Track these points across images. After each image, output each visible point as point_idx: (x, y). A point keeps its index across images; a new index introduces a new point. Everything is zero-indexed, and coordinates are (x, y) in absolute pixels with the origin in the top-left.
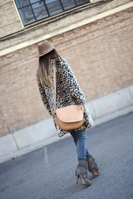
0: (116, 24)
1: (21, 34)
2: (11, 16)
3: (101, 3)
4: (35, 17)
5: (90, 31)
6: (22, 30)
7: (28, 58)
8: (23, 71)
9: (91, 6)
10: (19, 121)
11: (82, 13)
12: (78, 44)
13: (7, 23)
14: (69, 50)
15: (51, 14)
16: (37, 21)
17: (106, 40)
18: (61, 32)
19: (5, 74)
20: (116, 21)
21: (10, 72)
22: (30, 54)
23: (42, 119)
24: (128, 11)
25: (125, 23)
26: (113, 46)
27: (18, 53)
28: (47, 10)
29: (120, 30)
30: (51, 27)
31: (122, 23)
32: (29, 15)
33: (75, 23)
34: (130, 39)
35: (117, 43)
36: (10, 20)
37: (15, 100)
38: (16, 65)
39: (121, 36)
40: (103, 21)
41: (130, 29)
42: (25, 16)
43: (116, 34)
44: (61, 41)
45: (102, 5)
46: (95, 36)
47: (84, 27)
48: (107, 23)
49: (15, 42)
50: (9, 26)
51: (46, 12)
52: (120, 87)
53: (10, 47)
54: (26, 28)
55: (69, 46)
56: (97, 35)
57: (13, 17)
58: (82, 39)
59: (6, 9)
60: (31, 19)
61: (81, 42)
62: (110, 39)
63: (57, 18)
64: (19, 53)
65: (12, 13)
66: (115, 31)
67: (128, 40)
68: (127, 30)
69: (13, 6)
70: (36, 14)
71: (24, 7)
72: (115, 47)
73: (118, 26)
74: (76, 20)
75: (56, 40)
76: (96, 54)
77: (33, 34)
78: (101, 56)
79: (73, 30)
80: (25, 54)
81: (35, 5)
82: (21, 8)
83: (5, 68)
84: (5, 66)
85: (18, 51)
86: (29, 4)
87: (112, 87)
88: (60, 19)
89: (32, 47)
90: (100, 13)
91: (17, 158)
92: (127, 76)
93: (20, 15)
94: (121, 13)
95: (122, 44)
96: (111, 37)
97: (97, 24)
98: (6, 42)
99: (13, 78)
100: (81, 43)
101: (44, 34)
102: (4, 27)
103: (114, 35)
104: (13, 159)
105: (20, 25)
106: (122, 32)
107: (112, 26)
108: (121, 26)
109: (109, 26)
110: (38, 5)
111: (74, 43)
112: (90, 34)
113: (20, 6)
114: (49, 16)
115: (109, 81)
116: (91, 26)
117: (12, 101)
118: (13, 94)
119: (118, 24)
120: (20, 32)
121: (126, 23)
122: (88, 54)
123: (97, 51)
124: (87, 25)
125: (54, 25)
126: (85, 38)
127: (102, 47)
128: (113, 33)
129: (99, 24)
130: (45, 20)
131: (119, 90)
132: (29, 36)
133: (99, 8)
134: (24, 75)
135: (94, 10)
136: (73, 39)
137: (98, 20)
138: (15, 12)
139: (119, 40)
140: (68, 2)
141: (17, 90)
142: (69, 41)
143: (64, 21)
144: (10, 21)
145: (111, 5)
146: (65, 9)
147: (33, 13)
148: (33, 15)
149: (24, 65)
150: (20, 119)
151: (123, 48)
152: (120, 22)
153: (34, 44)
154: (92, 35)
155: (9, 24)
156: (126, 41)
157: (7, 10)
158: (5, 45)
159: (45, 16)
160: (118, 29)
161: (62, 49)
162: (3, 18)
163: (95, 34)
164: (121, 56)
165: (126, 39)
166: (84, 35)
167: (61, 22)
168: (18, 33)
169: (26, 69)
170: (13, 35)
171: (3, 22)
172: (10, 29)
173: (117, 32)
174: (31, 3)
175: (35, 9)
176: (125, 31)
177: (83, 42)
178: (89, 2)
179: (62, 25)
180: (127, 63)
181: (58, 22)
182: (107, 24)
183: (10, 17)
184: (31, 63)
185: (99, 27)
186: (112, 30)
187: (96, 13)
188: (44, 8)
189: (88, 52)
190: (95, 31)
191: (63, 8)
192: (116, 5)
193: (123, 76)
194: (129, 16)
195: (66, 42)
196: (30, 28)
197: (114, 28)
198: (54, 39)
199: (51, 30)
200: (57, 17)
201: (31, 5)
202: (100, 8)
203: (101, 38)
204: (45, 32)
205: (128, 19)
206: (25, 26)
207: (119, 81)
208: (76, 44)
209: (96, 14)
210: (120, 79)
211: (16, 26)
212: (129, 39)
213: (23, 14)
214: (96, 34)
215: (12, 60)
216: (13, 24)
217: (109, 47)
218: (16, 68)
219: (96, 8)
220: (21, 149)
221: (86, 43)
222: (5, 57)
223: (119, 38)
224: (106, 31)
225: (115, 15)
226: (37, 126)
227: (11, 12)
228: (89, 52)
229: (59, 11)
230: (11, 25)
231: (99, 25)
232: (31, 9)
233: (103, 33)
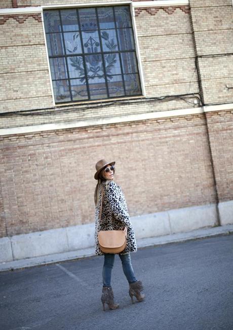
0: (168, 130)
1: (49, 112)
2: (41, 86)
3: (155, 100)
4: (71, 96)
5: (135, 130)
6: (52, 108)
7: (51, 144)
8: (42, 160)
9: (143, 100)
10: (22, 222)
11: (130, 106)
12: (118, 143)
13: (35, 94)
14: (106, 148)
15: (92, 97)
16: (72, 101)
17: (152, 146)
18: (100, 122)
19: (17, 158)
20: (170, 126)
21: (25, 157)
22: (56, 140)
23: (52, 227)
24: (186, 118)
25: (179, 131)
26: (160, 156)
27: (41, 136)
28: (88, 90)
29: (173, 138)
30: (89, 113)
31: (176, 130)
32: (65, 91)
33: (120, 116)
34: (182, 153)
35: (166, 153)
36: (40, 91)
37: (23, 194)
38: (35, 150)
39: (171, 146)
40: (153, 122)
41: (184, 140)
42: (59, 92)
43: (167, 142)
44: (98, 134)
45: (157, 103)
46: (140, 138)
47: (130, 124)
48: (158, 126)
49: (39, 121)
50: (37, 98)
51: (86, 94)
52: (158, 208)
53: (32, 125)
54: (58, 107)
55: (107, 142)
56: (144, 138)
57: (44, 89)
58: (125, 137)
59: (37, 76)
60: (65, 97)
61: (122, 140)
62: (157, 146)
63: (99, 105)
64: (42, 136)
65: (45, 83)
66: (166, 137)
67: (179, 153)
68: (181, 140)
69: (47, 75)
70: (73, 93)
71: (61, 80)
72: (163, 158)
73: (170, 133)
74: (122, 113)
75: (91, 131)
76: (137, 161)
77: (65, 116)
78: (143, 165)
79: (115, 124)
80: (49, 138)
81: (74, 80)
82: (56, 80)
83: (19, 150)
84: (20, 147)
85: (41, 133)
86: (67, 78)
87: (148, 206)
88: (102, 106)
89: (59, 133)
90: (152, 112)
91: (17, 269)
92: (169, 196)
93: (53, 88)
94: (178, 119)
95: (170, 156)
96: (159, 144)
97: (146, 124)
99: (26, 165)
100: (121, 143)
101: (79, 120)
102: (30, 99)
103: (164, 142)
104: (12, 270)
105: (50, 101)
106: (174, 141)
107: (164, 131)
108: (174, 133)
109: (160, 130)
110: (78, 82)
111: (114, 140)
112: (134, 134)
113: (56, 78)
114: (89, 100)
115: (147, 197)
116: (138, 125)
117: (20, 195)
118: (22, 185)
119: (170, 130)
120: (49, 110)
121: (181, 132)
122: (127, 158)
123: (139, 157)
124: (133, 122)
125: (94, 113)
126: (128, 137)
127: (146, 154)
128: (163, 140)
129: (149, 124)
130: (83, 103)
131: (156, 212)
132: (59, 117)
133: (152, 105)
134: (42, 165)
135: (145, 107)
136: (113, 135)
137: (148, 119)
138: (48, 84)
139: (169, 150)
140: (116, 88)
141: (28, 183)
142: (108, 136)
143: (106, 110)
144: (39, 93)
145: (168, 105)
146: (111, 96)
147: (70, 91)
148: (69, 93)
149: (44, 153)
150: (25, 221)
151: (171, 161)
152: (173, 129)
153: (63, 129)
154: (137, 137)
155: (37, 96)
156: (177, 153)
157: (39, 78)
158: (26, 121)
159: (84, 98)
160: (170, 137)
161: (97, 144)
162: (31, 87)
163: (141, 136)
164: (167, 170)
165: (177, 152)
166: (128, 134)
167: (103, 111)
168: (46, 110)
169: (47, 158)
170: (39, 111)
171: (30, 92)
172: (37, 103)
173: (167, 139)
174: (71, 77)
175: (74, 86)
176: (178, 141)
177: (125, 143)
178: (141, 95)
179: (103, 114)
180: (173, 181)
181: (99, 109)
182: (158, 127)
183: (40, 88)
184: (55, 152)
185: (148, 129)
186: (162, 136)
187: (148, 110)
188: (85, 87)
189: (128, 156)
190: (141, 132)
191: (108, 94)
192: (174, 107)
193: (165, 196)
194: (186, 124)
195: (103, 136)
196: (63, 108)
197: (166, 134)
198: (90, 129)
199: (88, 117)
200: (100, 103)
201: (69, 79)
202: (154, 106)
203: (148, 142)
204: (81, 117)
205: (184, 127)
206: (56, 103)
207: (159, 201)
208: (115, 141)
209: (148, 112)
210: (161, 199)
211: (45, 101)
212: (180, 152)
213: (57, 89)
214: (143, 136)
215: (30, 142)
216: (42, 98)
217: (155, 155)
218: (34, 154)
219: (149, 105)
220: (17, 260)
221: (128, 144)
222: (23, 137)
223: (168, 148)
224: (154, 135)
225: (170, 119)
226: (45, 234)
227: (43, 82)
228: (130, 156)
229: (102, 96)
230: (39, 98)
231: (148, 126)
232: (68, 85)
233: (151, 137)
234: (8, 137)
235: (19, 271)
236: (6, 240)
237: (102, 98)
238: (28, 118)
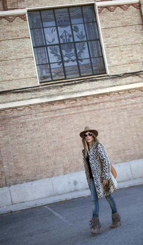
0: (127, 100)
1: (35, 89)
2: (28, 70)
3: (116, 77)
4: (52, 77)
5: (102, 101)
6: (37, 87)
7: (37, 114)
8: (31, 127)
9: (107, 77)
10: (17, 175)
11: (97, 82)
12: (89, 111)
13: (24, 76)
14: (79, 115)
15: (67, 77)
16: (52, 81)
17: (115, 113)
18: (74, 96)
19: (12, 126)
20: (128, 96)
21: (18, 125)
22: (41, 111)
23: (41, 178)
24: (140, 89)
25: (136, 100)
26: (121, 120)
27: (29, 108)
28: (64, 72)
29: (131, 105)
30: (66, 89)
31: (133, 99)
32: (46, 73)
33: (90, 90)
34: (138, 116)
35: (126, 117)
36: (28, 74)
37: (18, 154)
38: (25, 119)
39: (130, 112)
40: (115, 94)
41: (139, 107)
42: (42, 74)
43: (126, 109)
44: (73, 105)
45: (118, 79)
46: (106, 107)
47: (98, 96)
48: (119, 96)
49: (28, 97)
50: (25, 79)
51: (63, 74)
52: (121, 159)
53: (22, 100)
54: (42, 85)
55: (80, 111)
56: (109, 106)
57: (30, 72)
58: (94, 106)
59: (25, 62)
60: (47, 77)
61: (92, 109)
62: (119, 112)
63: (73, 82)
64: (31, 108)
65: (31, 67)
66: (126, 105)
67: (136, 117)
68: (137, 107)
69: (33, 61)
70: (53, 74)
71: (43, 64)
72: (124, 121)
73: (129, 102)
74: (91, 88)
75: (68, 103)
76: (104, 124)
77: (47, 92)
78: (109, 127)
79: (86, 96)
80: (36, 110)
81: (53, 64)
82: (39, 65)
83: (13, 120)
84: (14, 117)
85: (29, 106)
86: (48, 63)
87: (114, 158)
88: (75, 84)
89: (44, 105)
90: (114, 86)
91: (15, 211)
92: (130, 150)
93: (38, 71)
94: (134, 90)
95: (130, 120)
96: (121, 111)
97: (110, 96)
98: (20, 94)
99: (19, 131)
100: (91, 111)
101: (58, 95)
102: (20, 80)
103: (124, 109)
104: (11, 212)
105: (36, 81)
106: (132, 108)
107: (124, 100)
108: (132, 102)
109: (120, 99)
110: (56, 65)
111: (86, 109)
112: (101, 104)
113: (39, 63)
114: (65, 79)
115: (113, 152)
116: (104, 96)
117: (15, 154)
118: (17, 146)
119: (129, 99)
120: (35, 88)
121: (137, 101)
122: (96, 122)
123: (106, 121)
124: (100, 94)
125: (69, 89)
126: (96, 106)
127: (111, 119)
128: (124, 107)
129: (112, 96)
130: (61, 81)
131: (120, 163)
132: (43, 93)
133: (114, 81)
134: (31, 131)
135: (109, 82)
136: (85, 105)
137: (111, 92)
138: (33, 68)
139: (128, 115)
140: (86, 69)
141: (22, 144)
142: (81, 106)
143: (79, 86)
144: (27, 75)
145: (126, 80)
146: (82, 75)
147: (51, 73)
148: (50, 74)
149: (32, 121)
150: (19, 174)
151: (130, 123)
152: (131, 98)
153: (46, 102)
154: (104, 105)
155: (25, 77)
156: (134, 117)
157: (26, 64)
158: (18, 97)
159: (61, 78)
160: (129, 105)
161: (73, 112)
162: (21, 71)
163: (107, 105)
164: (128, 130)
165: (135, 116)
166: (96, 103)
167: (76, 87)
168: (33, 88)
169: (35, 125)
170: (27, 89)
171: (20, 74)
172: (25, 83)
173: (127, 107)
174: (51, 62)
175: (53, 68)
176: (135, 108)
177: (94, 110)
178: (106, 73)
179: (76, 89)
180: (132, 139)
181: (73, 86)
182: (119, 98)
183: (27, 71)
184: (41, 120)
185: (111, 99)
186: (123, 104)
187: (111, 85)
188: (62, 69)
189: (97, 121)
190: (107, 102)
191: (80, 73)
192: (131, 82)
193: (127, 150)
194: (141, 94)
195: (78, 106)
196: (46, 86)
197: (125, 103)
198: (67, 101)
199: (65, 92)
200: (74, 81)
201: (49, 64)
202: (115, 81)
203: (112, 109)
204: (60, 93)
205: (139, 97)
206: (40, 83)
207: (122, 154)
208: (87, 110)
209: (111, 86)
210: (123, 153)
211: (31, 81)
212: (137, 115)
213: (40, 71)
214: (108, 105)
215: (22, 113)
216: (29, 79)
217: (118, 119)
218: (25, 122)
219: (111, 81)
220: (15, 204)
221: (97, 112)
222: (16, 109)
223: (128, 113)
224: (117, 104)
225: (128, 91)
226: (35, 183)
227: (29, 67)
228: (98, 121)
229: (75, 76)
230: (27, 79)
231: (112, 97)
232: (49, 68)
233: (114, 106)
234: (4, 110)
235: (16, 213)
236: (6, 189)
237: (76, 77)
238: (19, 95)
